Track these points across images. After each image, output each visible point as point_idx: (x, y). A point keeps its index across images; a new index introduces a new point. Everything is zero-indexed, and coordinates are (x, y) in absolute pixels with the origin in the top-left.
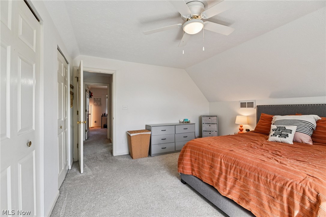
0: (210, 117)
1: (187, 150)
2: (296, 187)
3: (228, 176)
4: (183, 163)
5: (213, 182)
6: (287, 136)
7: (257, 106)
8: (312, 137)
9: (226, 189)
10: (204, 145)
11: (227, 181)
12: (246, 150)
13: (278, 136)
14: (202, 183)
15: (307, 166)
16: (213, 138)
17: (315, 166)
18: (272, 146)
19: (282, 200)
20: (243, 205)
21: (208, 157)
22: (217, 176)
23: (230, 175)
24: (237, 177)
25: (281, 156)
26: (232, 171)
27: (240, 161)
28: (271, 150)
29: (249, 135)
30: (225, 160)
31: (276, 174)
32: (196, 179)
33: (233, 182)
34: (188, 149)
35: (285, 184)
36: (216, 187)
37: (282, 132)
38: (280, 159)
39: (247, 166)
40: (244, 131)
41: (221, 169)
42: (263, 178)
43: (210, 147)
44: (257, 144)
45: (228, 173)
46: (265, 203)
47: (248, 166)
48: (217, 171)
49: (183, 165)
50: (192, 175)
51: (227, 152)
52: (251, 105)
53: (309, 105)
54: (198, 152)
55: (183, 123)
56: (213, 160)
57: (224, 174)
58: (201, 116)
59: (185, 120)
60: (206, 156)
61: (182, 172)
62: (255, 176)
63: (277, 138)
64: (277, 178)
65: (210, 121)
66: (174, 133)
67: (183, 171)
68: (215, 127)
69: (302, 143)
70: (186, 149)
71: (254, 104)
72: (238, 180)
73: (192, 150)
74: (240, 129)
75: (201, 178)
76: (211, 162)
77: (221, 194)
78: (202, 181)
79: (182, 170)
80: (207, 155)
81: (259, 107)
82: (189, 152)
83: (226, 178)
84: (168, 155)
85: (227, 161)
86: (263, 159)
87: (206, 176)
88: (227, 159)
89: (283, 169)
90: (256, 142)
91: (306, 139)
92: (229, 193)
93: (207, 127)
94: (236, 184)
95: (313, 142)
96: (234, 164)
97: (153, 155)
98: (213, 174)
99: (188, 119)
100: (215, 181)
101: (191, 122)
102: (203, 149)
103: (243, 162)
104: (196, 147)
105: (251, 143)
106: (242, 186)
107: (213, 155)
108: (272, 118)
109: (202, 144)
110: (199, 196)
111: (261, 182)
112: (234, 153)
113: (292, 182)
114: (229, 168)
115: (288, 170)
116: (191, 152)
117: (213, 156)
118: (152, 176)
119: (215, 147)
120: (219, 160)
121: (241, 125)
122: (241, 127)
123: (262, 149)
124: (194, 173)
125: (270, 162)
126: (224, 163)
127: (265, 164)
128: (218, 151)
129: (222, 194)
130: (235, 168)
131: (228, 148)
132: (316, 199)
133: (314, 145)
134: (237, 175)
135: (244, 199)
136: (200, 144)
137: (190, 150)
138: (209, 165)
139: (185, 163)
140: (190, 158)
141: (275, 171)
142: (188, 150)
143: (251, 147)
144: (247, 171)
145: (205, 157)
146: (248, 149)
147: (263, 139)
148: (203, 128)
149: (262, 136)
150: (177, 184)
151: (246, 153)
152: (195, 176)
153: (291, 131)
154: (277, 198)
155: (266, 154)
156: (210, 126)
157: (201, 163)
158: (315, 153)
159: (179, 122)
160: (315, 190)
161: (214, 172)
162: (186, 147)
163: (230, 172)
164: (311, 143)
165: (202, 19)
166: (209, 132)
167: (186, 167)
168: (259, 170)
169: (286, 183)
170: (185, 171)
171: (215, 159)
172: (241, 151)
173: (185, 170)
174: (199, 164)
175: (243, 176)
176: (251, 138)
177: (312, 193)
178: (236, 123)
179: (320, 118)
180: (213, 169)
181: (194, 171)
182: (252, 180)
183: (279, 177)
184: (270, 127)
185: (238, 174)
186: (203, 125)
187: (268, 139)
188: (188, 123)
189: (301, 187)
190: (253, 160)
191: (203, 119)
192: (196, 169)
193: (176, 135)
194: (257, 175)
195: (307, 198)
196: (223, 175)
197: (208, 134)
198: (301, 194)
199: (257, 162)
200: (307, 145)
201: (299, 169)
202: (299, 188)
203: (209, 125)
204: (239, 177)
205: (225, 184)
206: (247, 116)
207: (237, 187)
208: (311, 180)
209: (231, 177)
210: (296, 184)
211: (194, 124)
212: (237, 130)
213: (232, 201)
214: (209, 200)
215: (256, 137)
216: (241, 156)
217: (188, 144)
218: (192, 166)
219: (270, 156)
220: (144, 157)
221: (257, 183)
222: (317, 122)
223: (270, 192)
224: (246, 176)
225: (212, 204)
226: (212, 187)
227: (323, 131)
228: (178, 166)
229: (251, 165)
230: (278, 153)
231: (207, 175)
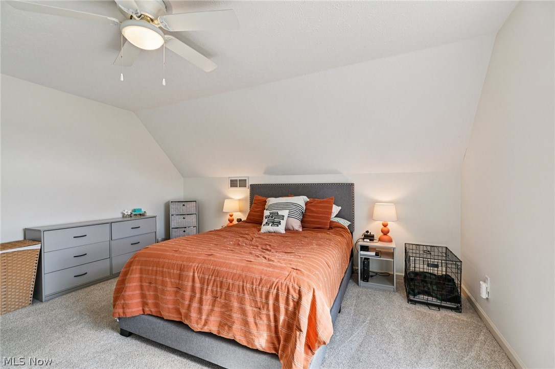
0: (184, 202)
1: (133, 269)
2: (281, 286)
3: (204, 297)
4: (123, 296)
5: (180, 313)
6: (279, 223)
7: (251, 185)
8: (302, 221)
9: (200, 318)
10: (166, 253)
11: (202, 305)
12: (232, 250)
13: (270, 224)
14: (162, 323)
15: (293, 258)
16: (184, 239)
17: (300, 256)
18: (263, 239)
19: (268, 309)
20: (224, 335)
21: (173, 274)
22: (187, 302)
23: (206, 294)
24: (217, 293)
25: (270, 251)
26: (210, 288)
27: (222, 269)
28: (261, 245)
29: (240, 227)
30: (200, 272)
31: (263, 276)
32: (151, 318)
33: (211, 303)
34: (134, 267)
35: (270, 288)
36: (186, 321)
37: (275, 219)
38: (269, 255)
39: (230, 274)
40: (235, 222)
41: (193, 289)
42: (248, 286)
43: (176, 255)
44: (247, 239)
45: (204, 292)
46: (251, 320)
47: (232, 273)
48: (188, 294)
49: (124, 300)
50: (144, 314)
51: (204, 259)
52: (243, 183)
53: (300, 184)
54: (155, 268)
55: (131, 217)
56: (180, 277)
57: (198, 295)
58: (169, 202)
59: (134, 210)
60: (169, 273)
61: (122, 315)
62: (239, 286)
63: (270, 228)
64: (263, 281)
65: (183, 210)
66: (108, 239)
67: (124, 313)
68: (193, 220)
69: (294, 230)
70: (131, 268)
71: (247, 182)
72: (218, 299)
73: (144, 267)
74: (229, 220)
75: (161, 314)
76: (177, 281)
77: (193, 331)
78: (162, 318)
79: (121, 311)
80: (172, 271)
81: (253, 187)
82: (138, 271)
83: (201, 302)
84: (92, 287)
85: (203, 274)
86: (249, 260)
87: (169, 308)
88: (203, 269)
89: (270, 267)
90: (246, 236)
91: (296, 225)
92: (206, 323)
93: (180, 221)
94: (216, 305)
95: (303, 227)
96: (212, 276)
97: (47, 298)
98: (181, 301)
99: (141, 209)
100: (183, 311)
101: (148, 214)
102: (165, 260)
103: (225, 269)
104: (152, 259)
105: (240, 239)
106: (223, 305)
107: (182, 268)
108: (266, 202)
109: (162, 253)
110: (156, 349)
111: (246, 292)
112: (213, 259)
113: (278, 282)
114: (206, 284)
115: (274, 267)
116: (141, 271)
117: (181, 270)
118: (40, 347)
119: (185, 253)
120: (191, 274)
121: (230, 213)
122: (231, 216)
123: (251, 245)
124: (147, 309)
125: (257, 261)
126: (199, 277)
127: (251, 266)
128: (190, 260)
129: (195, 330)
130: (215, 280)
131: (205, 252)
132: (298, 296)
133: (303, 232)
134: (217, 291)
135: (226, 324)
136: (159, 252)
137: (139, 267)
138: (175, 286)
139: (129, 296)
140: (139, 284)
141: (261, 273)
142: (136, 268)
143: (239, 245)
144: (230, 281)
145: (167, 275)
146: (233, 248)
147: (255, 230)
148: (173, 224)
149: (254, 227)
150: (110, 343)
151: (230, 255)
152: (149, 315)
153: (283, 216)
154: (263, 307)
155: (255, 251)
156: (184, 218)
157: (160, 287)
158: (301, 241)
159: (121, 216)
160: (297, 284)
161: (183, 297)
162: (130, 264)
163: (207, 289)
164: (301, 230)
165: (160, 28)
166: (183, 229)
167: (130, 302)
168: (244, 276)
169: (273, 284)
170: (128, 311)
171: (185, 273)
172: (224, 252)
173: (129, 309)
174: (156, 289)
175: (224, 291)
176: (242, 231)
177: (294, 289)
178: (224, 211)
179: (308, 200)
180: (181, 292)
181: (147, 305)
182: (235, 293)
183: (265, 279)
184: (263, 213)
185: (219, 289)
186: (172, 218)
187: (259, 230)
188: (142, 217)
189: (286, 284)
190: (237, 263)
191: (171, 206)
192: (150, 301)
193: (112, 242)
194: (241, 283)
195: (290, 297)
196: (196, 298)
197: (182, 232)
198: (286, 294)
199: (242, 264)
200: (297, 232)
201: (286, 264)
202: (284, 288)
203: (182, 217)
204: (219, 294)
205: (200, 311)
206: (239, 200)
207: (217, 309)
208: (294, 274)
209: (208, 298)
210: (282, 283)
211: (155, 217)
212: (225, 222)
213: (210, 334)
214: (176, 348)
215: (247, 229)
216: (223, 261)
217: (134, 257)
218: (143, 296)
219: (258, 253)
220: (18, 308)
221: (241, 295)
222: (306, 204)
223: (256, 302)
224: (228, 289)
225: (181, 352)
226: (180, 324)
227: (310, 214)
228: (114, 306)
229: (235, 271)
230: (268, 247)
231: (171, 306)
